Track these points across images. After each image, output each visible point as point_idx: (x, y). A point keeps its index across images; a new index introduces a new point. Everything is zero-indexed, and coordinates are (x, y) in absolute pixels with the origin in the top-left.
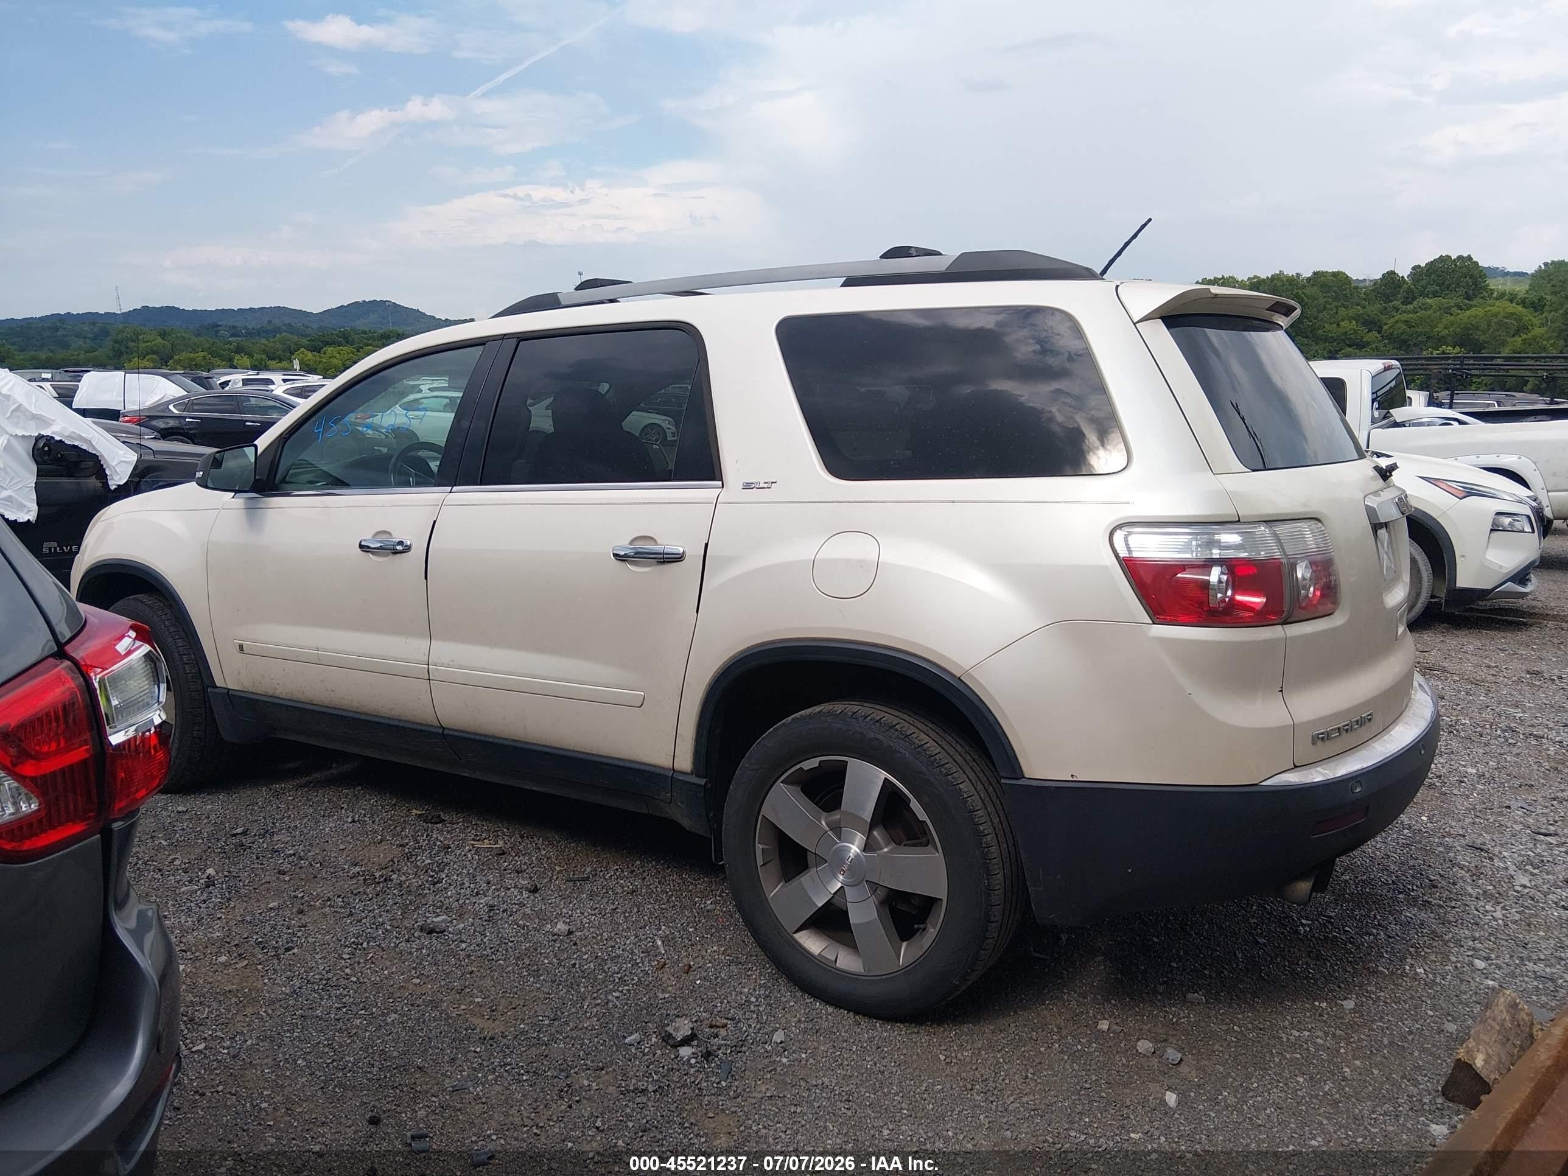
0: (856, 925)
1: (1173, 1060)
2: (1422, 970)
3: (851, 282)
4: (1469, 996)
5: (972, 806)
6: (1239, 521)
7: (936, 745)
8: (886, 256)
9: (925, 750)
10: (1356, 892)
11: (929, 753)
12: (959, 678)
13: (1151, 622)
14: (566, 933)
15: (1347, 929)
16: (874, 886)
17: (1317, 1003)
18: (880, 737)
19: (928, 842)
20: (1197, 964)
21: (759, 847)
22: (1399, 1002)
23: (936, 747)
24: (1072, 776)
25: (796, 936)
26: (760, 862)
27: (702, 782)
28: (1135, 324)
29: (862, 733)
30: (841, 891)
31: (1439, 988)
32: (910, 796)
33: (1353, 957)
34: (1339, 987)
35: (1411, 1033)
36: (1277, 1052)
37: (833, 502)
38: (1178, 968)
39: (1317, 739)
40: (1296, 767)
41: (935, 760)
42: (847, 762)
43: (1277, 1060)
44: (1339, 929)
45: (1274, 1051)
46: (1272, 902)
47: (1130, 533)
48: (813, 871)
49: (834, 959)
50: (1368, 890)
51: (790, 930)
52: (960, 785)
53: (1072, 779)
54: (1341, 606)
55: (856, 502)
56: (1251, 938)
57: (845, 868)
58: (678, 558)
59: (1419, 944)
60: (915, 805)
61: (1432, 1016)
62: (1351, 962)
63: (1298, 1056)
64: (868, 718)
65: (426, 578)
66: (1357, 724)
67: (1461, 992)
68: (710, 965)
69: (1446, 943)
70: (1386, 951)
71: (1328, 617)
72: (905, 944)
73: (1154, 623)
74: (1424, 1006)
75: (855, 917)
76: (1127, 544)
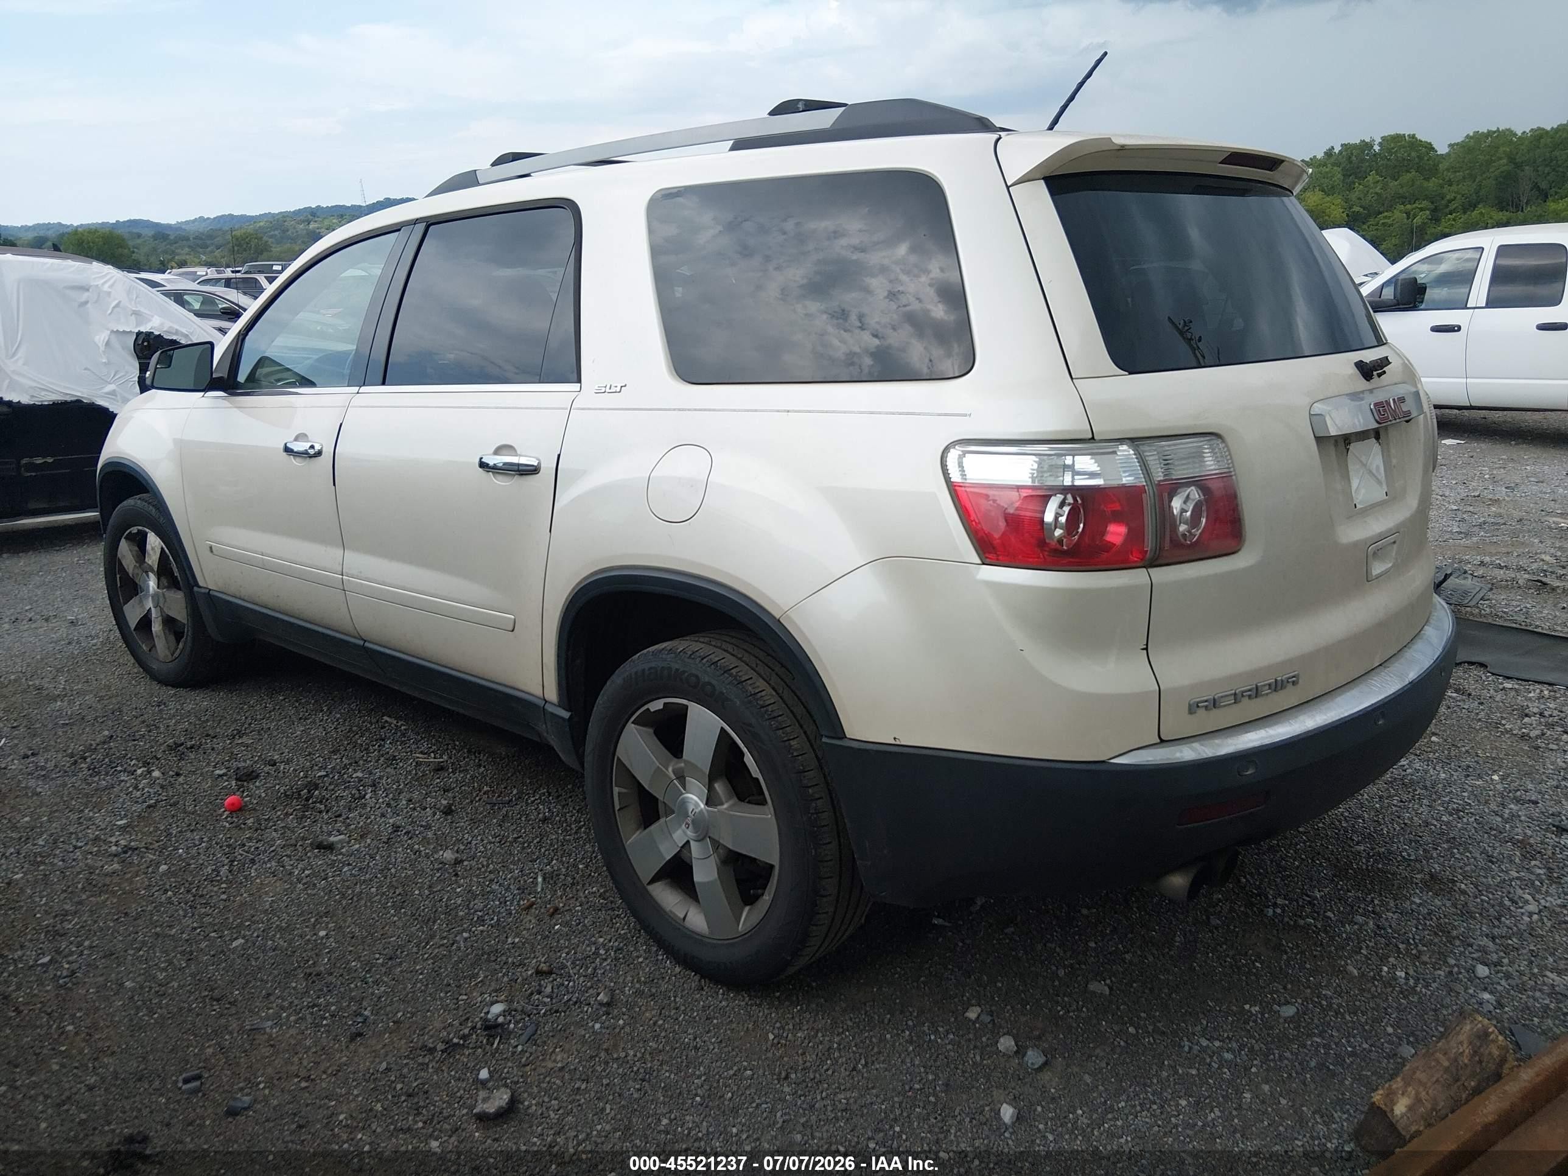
0: (698, 883)
1: (1032, 1064)
2: (1403, 974)
3: (740, 145)
4: (1450, 1011)
5: (802, 765)
6: (1093, 438)
7: (774, 693)
8: (775, 112)
9: (757, 699)
10: (1364, 867)
11: (761, 703)
12: (779, 620)
13: (980, 562)
14: (453, 862)
15: (1329, 914)
16: (716, 845)
17: (1247, 1007)
18: (714, 682)
19: (763, 802)
20: (1120, 946)
21: (616, 790)
22: (1355, 1014)
23: (772, 695)
24: (895, 739)
25: (650, 888)
26: (617, 807)
27: (566, 715)
28: (1008, 187)
29: (697, 677)
30: (687, 846)
31: (1415, 999)
32: (745, 750)
33: (1320, 951)
34: (1285, 988)
35: (1353, 1054)
36: (1169, 1065)
37: (674, 410)
38: (1095, 949)
39: (1193, 708)
40: (1162, 741)
41: (767, 711)
42: (687, 707)
43: (1165, 1074)
44: (1318, 913)
45: (1166, 1063)
46: (1251, 874)
47: (965, 453)
48: (662, 820)
49: (682, 916)
50: (1380, 866)
51: (645, 881)
52: (791, 742)
53: (893, 742)
54: (1247, 544)
55: (695, 410)
56: (1204, 917)
57: (689, 820)
58: (534, 470)
59: (1414, 939)
60: (749, 759)
61: (1390, 1035)
62: (1315, 956)
63: (1194, 1072)
64: (705, 660)
65: (334, 485)
66: (1269, 689)
67: (1442, 1006)
68: (580, 908)
69: (1451, 940)
70: (1367, 947)
71: (1226, 558)
72: (747, 908)
73: (984, 564)
74: (1385, 1021)
75: (699, 877)
76: (961, 465)
